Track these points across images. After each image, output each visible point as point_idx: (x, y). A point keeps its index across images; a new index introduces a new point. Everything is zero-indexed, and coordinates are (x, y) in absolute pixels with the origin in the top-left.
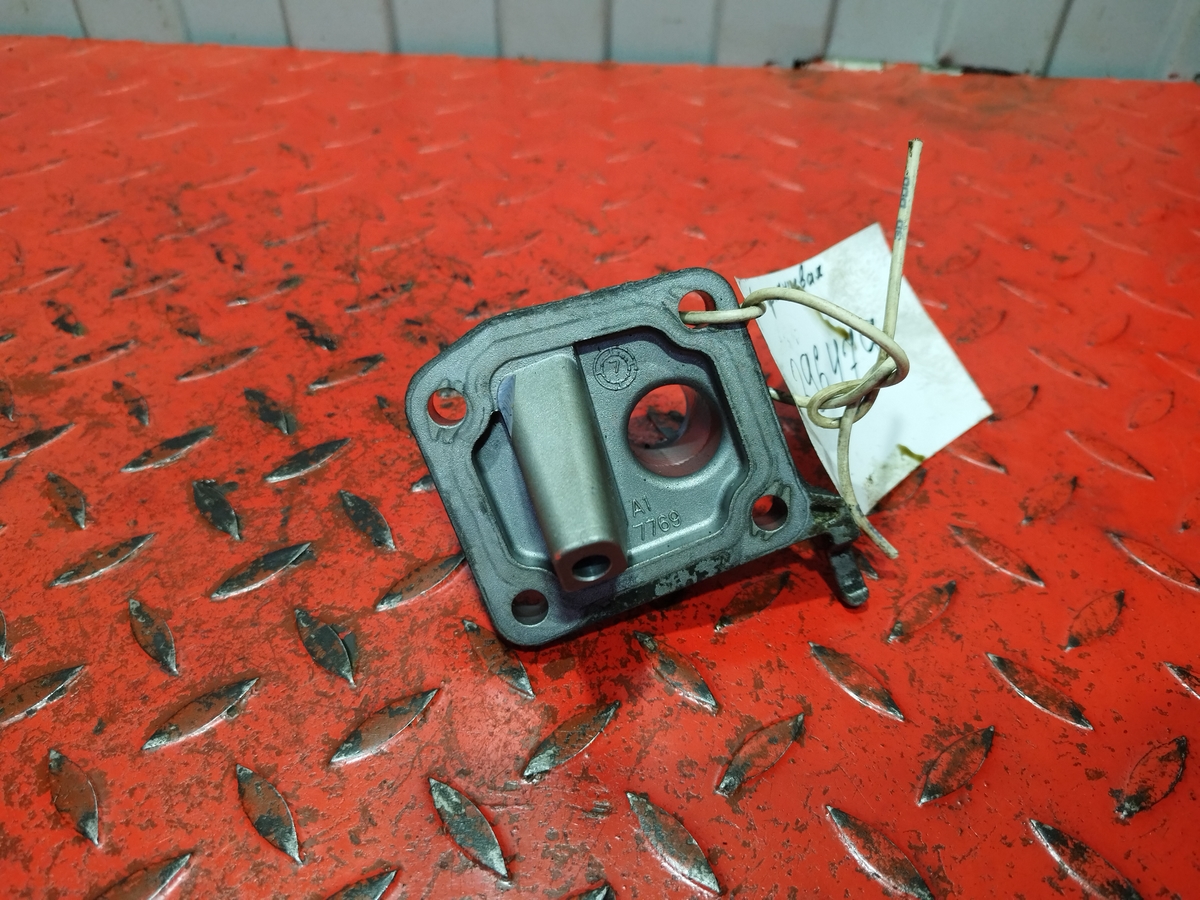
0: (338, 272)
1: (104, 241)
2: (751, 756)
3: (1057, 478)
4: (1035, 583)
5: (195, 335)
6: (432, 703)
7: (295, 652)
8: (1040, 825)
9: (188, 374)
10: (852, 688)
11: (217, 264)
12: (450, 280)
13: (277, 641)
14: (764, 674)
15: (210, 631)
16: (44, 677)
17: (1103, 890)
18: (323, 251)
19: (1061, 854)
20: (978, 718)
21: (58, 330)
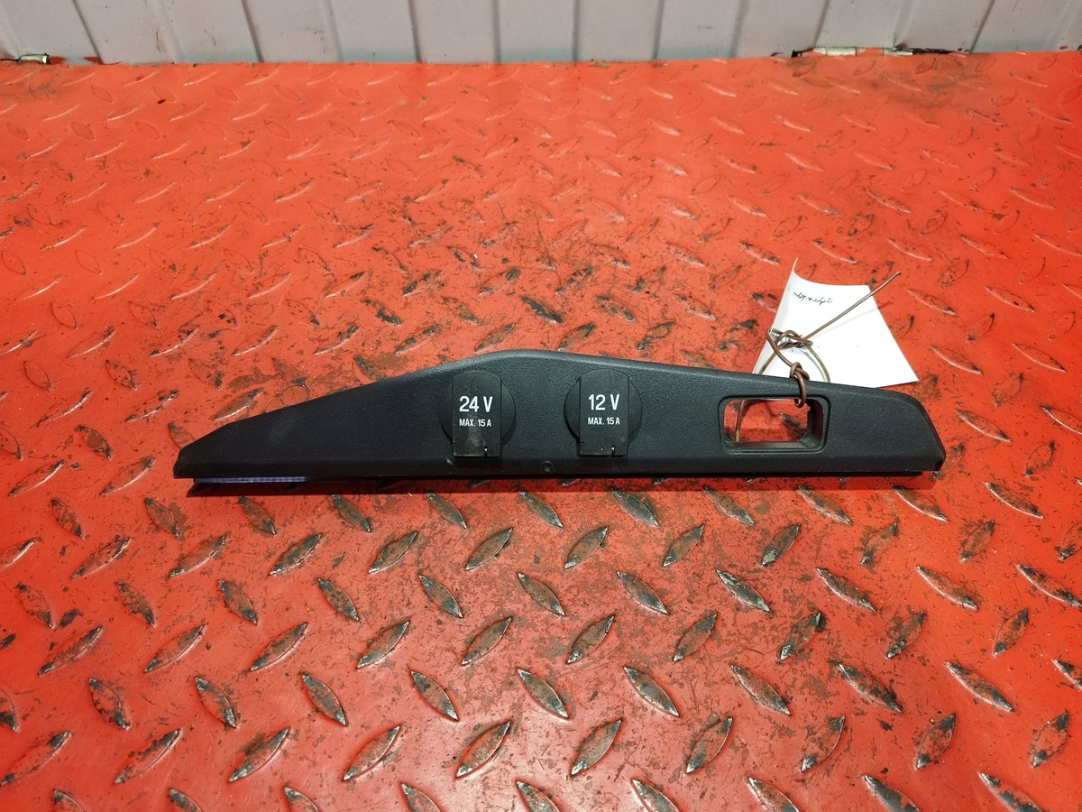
0: (540, 262)
1: (374, 248)
2: (875, 546)
3: (1011, 375)
4: (1005, 440)
5: (473, 318)
6: (704, 532)
7: (618, 511)
8: (1022, 567)
9: (481, 346)
10: (918, 507)
11: (459, 263)
12: (614, 263)
13: (607, 506)
14: (871, 503)
15: (569, 504)
16: (495, 535)
17: (1055, 594)
18: (522, 247)
19: (1034, 579)
20: (985, 517)
21: (383, 321)
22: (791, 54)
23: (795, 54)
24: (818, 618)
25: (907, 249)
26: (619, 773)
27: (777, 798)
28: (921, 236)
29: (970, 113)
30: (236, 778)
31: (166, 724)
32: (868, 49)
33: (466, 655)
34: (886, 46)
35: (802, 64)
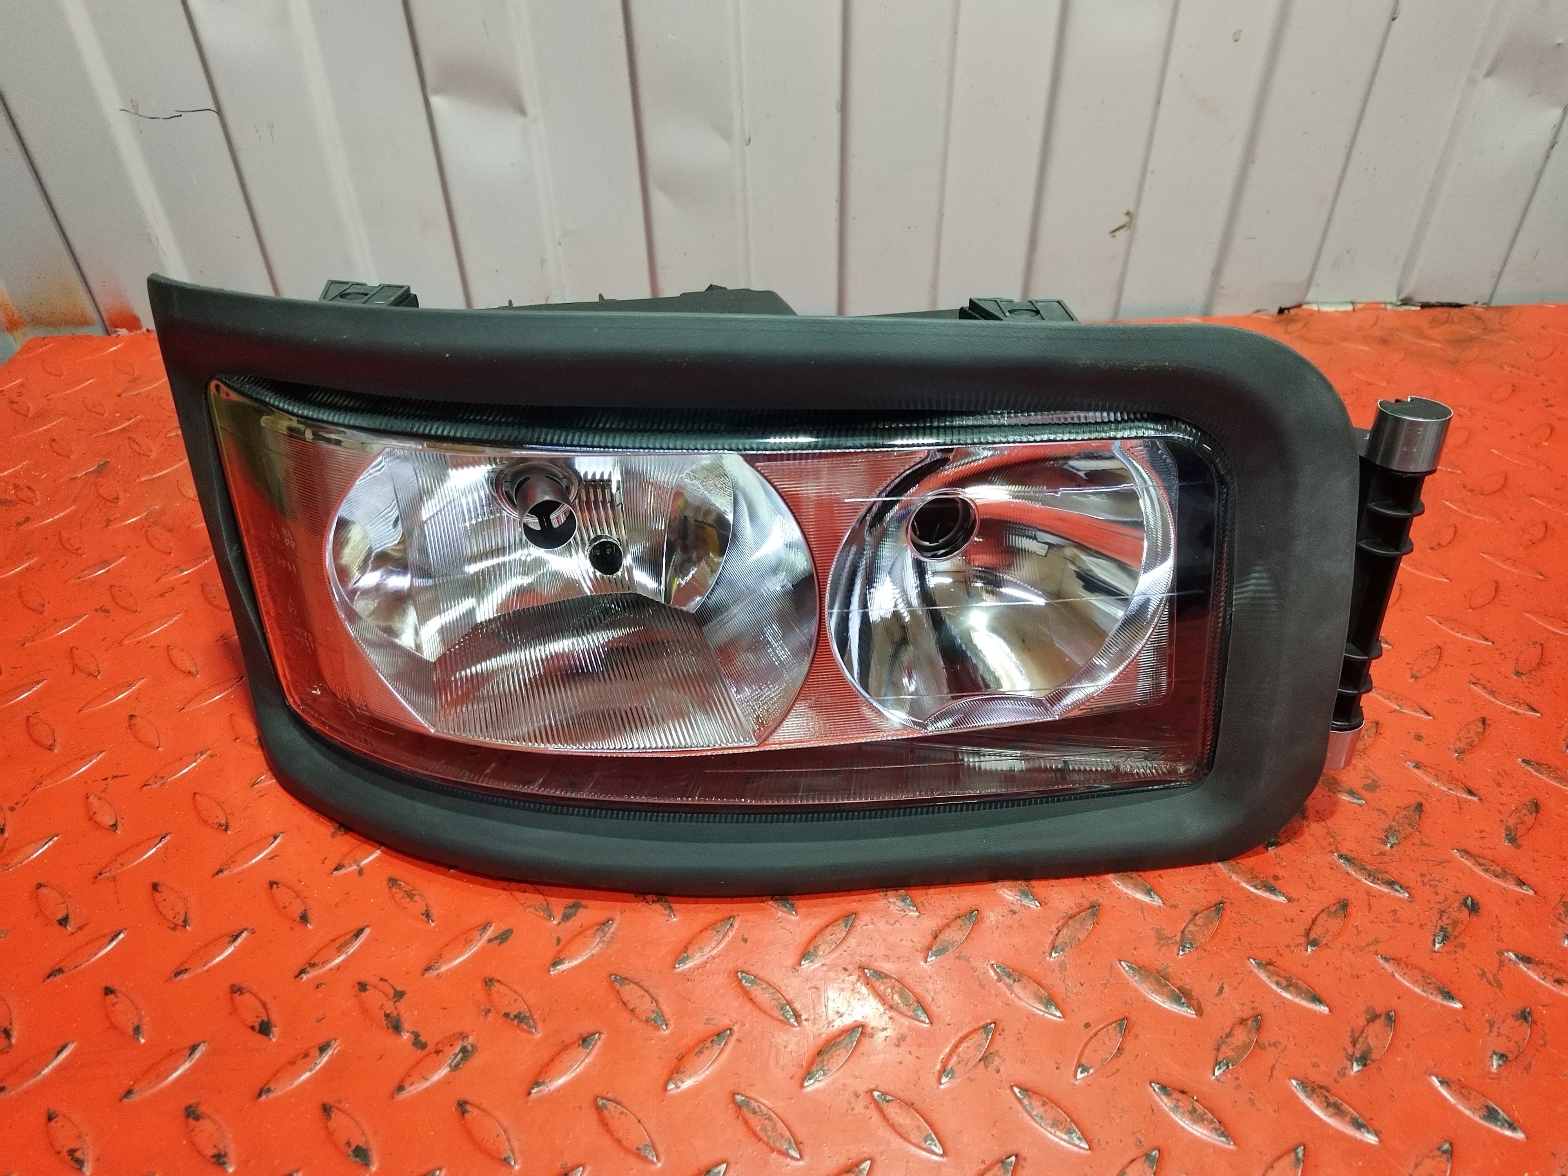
22: (1276, 310)
23: (1281, 311)
24: (1469, 902)
25: (1469, 511)
26: (1272, 1073)
27: (1472, 1097)
28: (1482, 497)
29: (1506, 368)
30: (812, 1081)
31: (717, 1025)
32: (1367, 304)
33: (1053, 948)
34: (1388, 300)
35: (1292, 320)
